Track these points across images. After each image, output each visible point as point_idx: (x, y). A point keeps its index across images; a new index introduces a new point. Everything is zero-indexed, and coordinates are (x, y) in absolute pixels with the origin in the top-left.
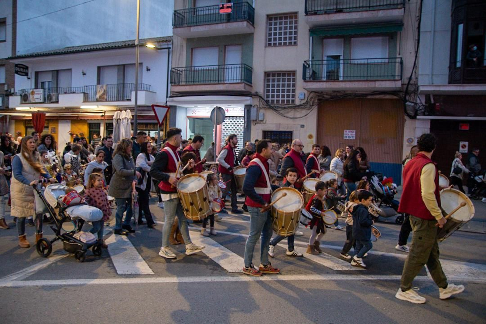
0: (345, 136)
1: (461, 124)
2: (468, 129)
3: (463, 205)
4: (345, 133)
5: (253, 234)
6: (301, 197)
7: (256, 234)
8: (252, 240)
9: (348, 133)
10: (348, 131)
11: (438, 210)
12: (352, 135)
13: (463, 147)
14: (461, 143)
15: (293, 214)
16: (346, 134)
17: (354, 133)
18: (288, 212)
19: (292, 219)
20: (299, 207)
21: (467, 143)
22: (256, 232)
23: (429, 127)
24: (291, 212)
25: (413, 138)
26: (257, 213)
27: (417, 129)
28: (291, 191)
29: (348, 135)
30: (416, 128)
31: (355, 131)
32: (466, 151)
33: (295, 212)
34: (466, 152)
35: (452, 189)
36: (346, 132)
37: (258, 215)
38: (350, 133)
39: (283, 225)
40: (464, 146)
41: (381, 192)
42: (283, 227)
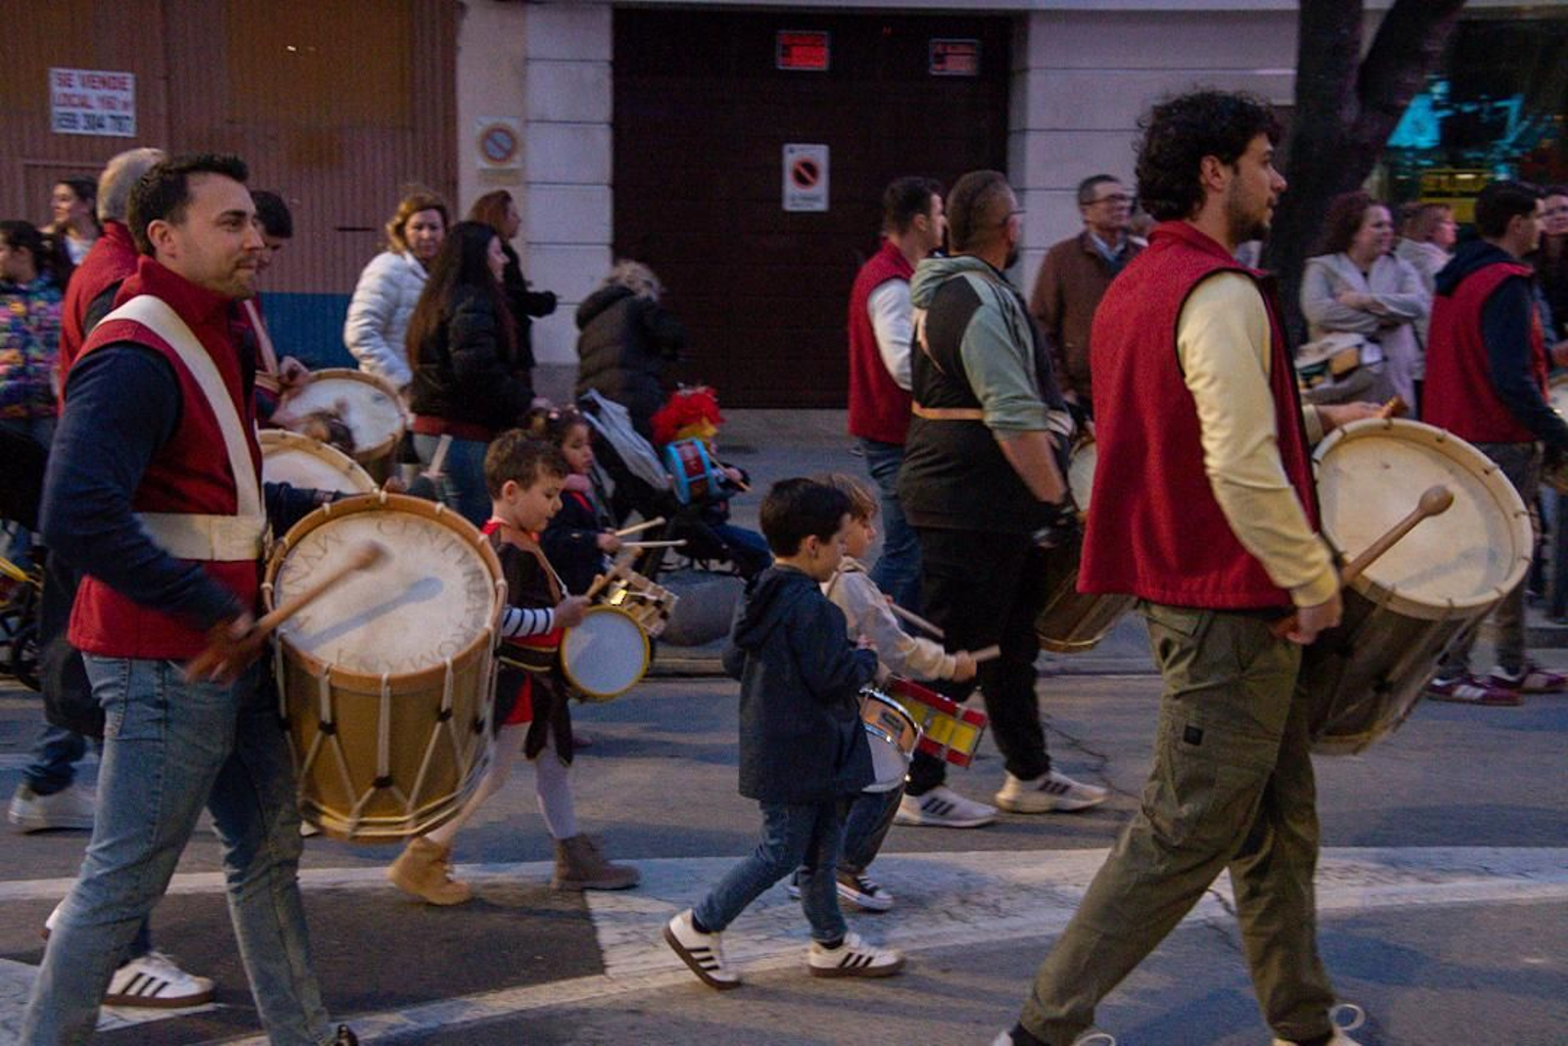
0: (57, 110)
1: (783, 35)
2: (823, 66)
3: (1436, 506)
4: (57, 90)
5: (127, 857)
6: (480, 549)
7: (148, 859)
8: (107, 906)
9: (78, 89)
10: (77, 75)
11: (1311, 549)
12: (109, 103)
13: (801, 180)
14: (794, 155)
15: (449, 675)
16: (68, 100)
17: (128, 96)
18: (408, 669)
19: (444, 716)
20: (478, 622)
21: (819, 154)
22: (144, 848)
23: (606, 53)
24: (426, 666)
25: (513, 124)
26: (163, 705)
27: (534, 69)
28: (399, 517)
29: (84, 105)
30: (527, 60)
31: (129, 78)
32: (816, 199)
33: (458, 664)
34: (821, 206)
35: (1396, 421)
36: (66, 82)
37: (165, 722)
38: (93, 95)
39: (383, 769)
40: (806, 174)
41: (661, 479)
42: (382, 783)
